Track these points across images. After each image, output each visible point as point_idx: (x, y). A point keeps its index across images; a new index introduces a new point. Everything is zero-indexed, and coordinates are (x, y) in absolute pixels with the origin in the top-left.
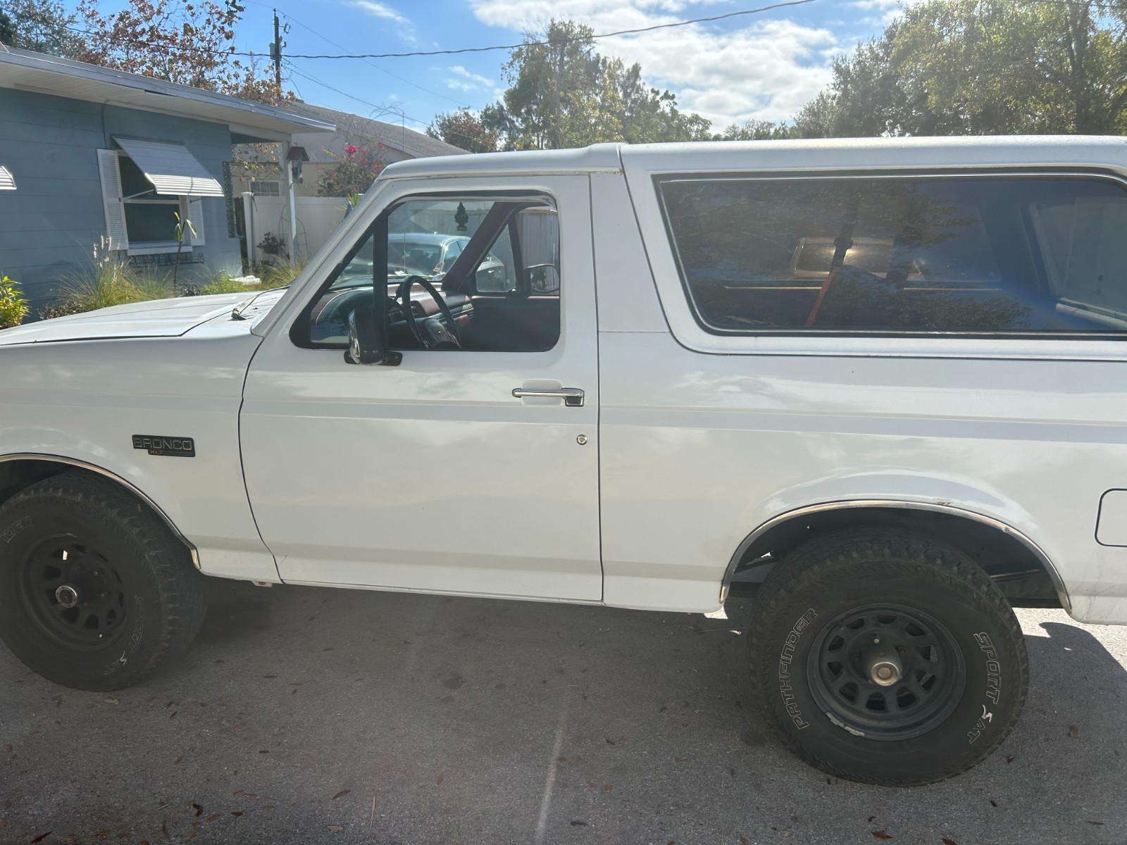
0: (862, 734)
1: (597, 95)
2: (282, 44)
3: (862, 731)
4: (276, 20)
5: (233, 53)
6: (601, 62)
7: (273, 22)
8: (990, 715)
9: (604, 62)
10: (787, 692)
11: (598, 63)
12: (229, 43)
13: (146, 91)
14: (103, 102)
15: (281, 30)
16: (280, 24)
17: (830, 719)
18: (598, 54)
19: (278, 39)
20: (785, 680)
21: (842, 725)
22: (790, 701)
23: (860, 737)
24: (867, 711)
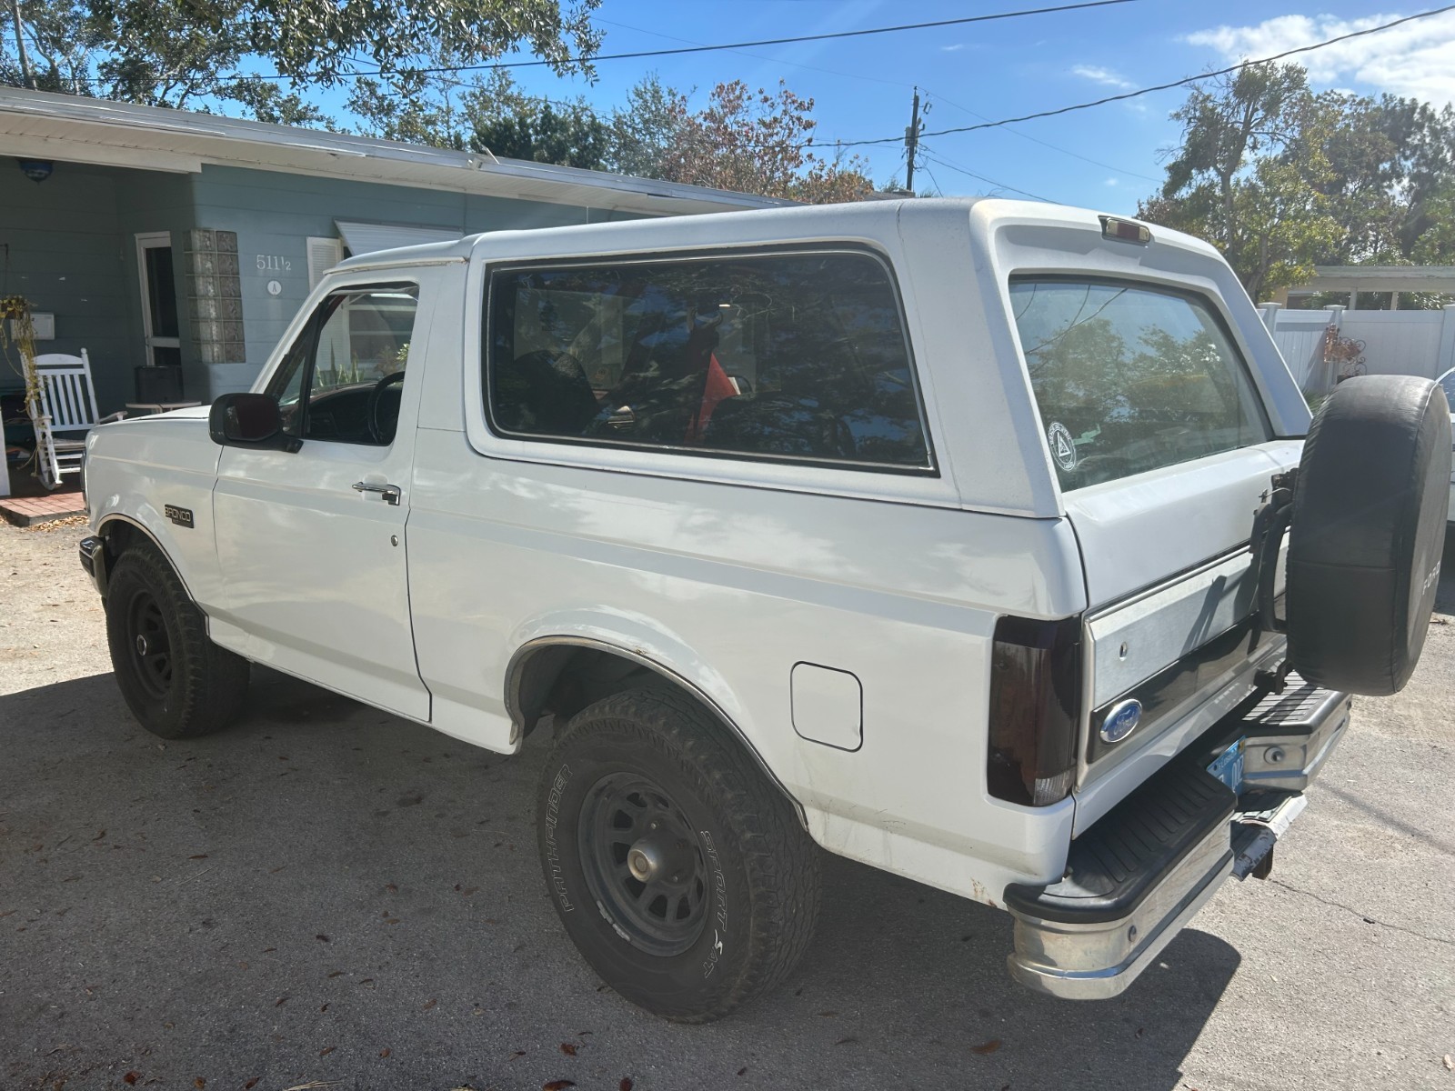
0: (627, 938)
1: (1406, 158)
2: (920, 127)
3: (628, 934)
4: (916, 99)
5: (809, 145)
6: (1418, 110)
7: (913, 102)
8: (720, 945)
9: (1424, 109)
10: (555, 863)
11: (1413, 113)
12: (808, 133)
13: (649, 194)
14: (610, 208)
15: (920, 110)
16: (920, 103)
17: (599, 909)
18: (1414, 100)
19: (915, 121)
20: (552, 847)
21: (610, 920)
22: (558, 875)
23: (624, 940)
24: (645, 914)
